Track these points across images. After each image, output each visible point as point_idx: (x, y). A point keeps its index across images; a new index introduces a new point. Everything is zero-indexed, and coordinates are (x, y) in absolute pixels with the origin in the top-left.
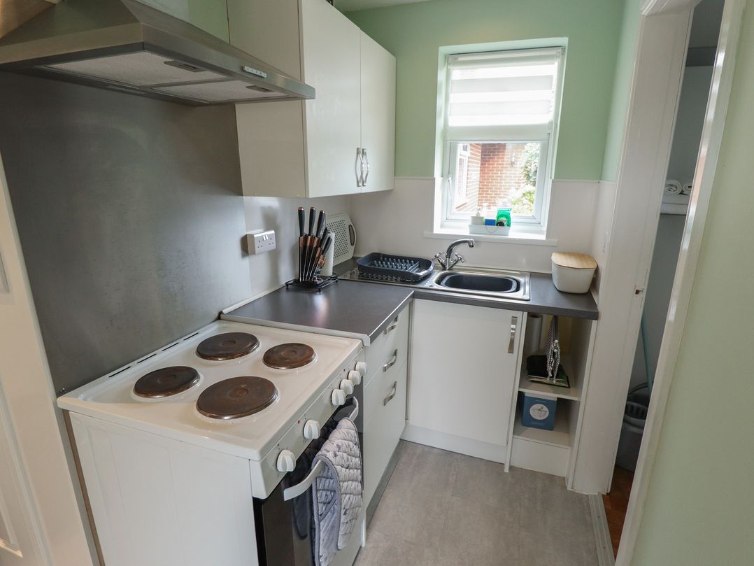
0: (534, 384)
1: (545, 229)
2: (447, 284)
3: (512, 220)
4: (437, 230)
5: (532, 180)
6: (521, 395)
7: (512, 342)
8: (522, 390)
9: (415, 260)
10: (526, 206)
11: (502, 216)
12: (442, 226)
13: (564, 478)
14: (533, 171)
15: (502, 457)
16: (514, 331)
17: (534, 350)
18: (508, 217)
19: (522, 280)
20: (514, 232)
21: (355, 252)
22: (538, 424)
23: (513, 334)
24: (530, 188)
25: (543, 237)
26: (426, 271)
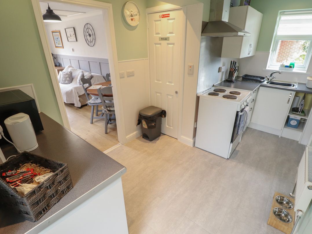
0: (293, 114)
1: (306, 69)
2: (270, 84)
3: (295, 66)
4: (267, 68)
5: (306, 50)
6: (288, 117)
7: (289, 101)
8: (289, 115)
9: (259, 77)
10: (301, 61)
11: (291, 64)
12: (268, 67)
13: (298, 141)
14: (307, 46)
15: (279, 134)
16: (290, 97)
17: (295, 106)
18: (294, 65)
19: (295, 84)
20: (295, 70)
21: (238, 74)
22: (293, 126)
23: (290, 98)
24: (305, 53)
25: (305, 72)
26: (263, 80)
